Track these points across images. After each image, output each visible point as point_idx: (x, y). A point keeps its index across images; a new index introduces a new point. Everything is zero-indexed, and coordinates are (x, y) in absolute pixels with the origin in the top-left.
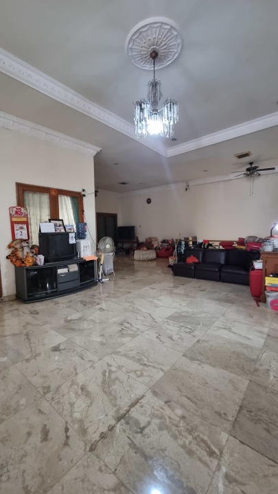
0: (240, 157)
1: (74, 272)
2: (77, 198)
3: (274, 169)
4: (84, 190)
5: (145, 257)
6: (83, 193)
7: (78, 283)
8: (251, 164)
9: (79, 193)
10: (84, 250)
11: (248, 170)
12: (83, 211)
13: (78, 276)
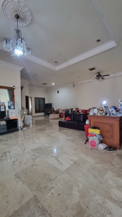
0: (91, 70)
1: (3, 125)
2: (11, 90)
3: (109, 75)
4: (14, 86)
5: (53, 117)
6: (14, 88)
7: (5, 130)
8: (99, 73)
9: (12, 88)
10: (11, 114)
11: (97, 76)
12: (14, 96)
13: (6, 127)
